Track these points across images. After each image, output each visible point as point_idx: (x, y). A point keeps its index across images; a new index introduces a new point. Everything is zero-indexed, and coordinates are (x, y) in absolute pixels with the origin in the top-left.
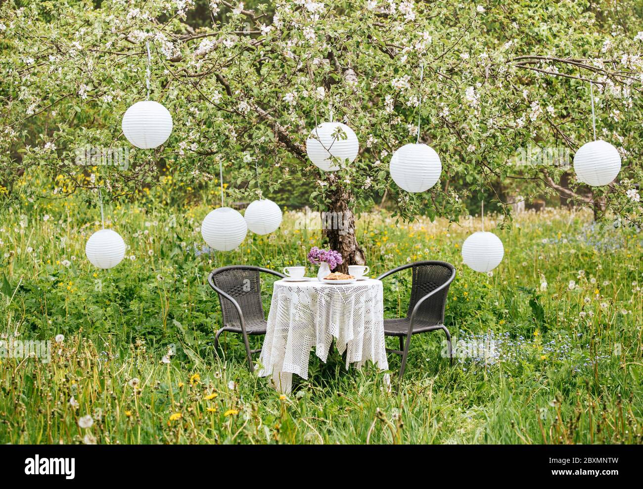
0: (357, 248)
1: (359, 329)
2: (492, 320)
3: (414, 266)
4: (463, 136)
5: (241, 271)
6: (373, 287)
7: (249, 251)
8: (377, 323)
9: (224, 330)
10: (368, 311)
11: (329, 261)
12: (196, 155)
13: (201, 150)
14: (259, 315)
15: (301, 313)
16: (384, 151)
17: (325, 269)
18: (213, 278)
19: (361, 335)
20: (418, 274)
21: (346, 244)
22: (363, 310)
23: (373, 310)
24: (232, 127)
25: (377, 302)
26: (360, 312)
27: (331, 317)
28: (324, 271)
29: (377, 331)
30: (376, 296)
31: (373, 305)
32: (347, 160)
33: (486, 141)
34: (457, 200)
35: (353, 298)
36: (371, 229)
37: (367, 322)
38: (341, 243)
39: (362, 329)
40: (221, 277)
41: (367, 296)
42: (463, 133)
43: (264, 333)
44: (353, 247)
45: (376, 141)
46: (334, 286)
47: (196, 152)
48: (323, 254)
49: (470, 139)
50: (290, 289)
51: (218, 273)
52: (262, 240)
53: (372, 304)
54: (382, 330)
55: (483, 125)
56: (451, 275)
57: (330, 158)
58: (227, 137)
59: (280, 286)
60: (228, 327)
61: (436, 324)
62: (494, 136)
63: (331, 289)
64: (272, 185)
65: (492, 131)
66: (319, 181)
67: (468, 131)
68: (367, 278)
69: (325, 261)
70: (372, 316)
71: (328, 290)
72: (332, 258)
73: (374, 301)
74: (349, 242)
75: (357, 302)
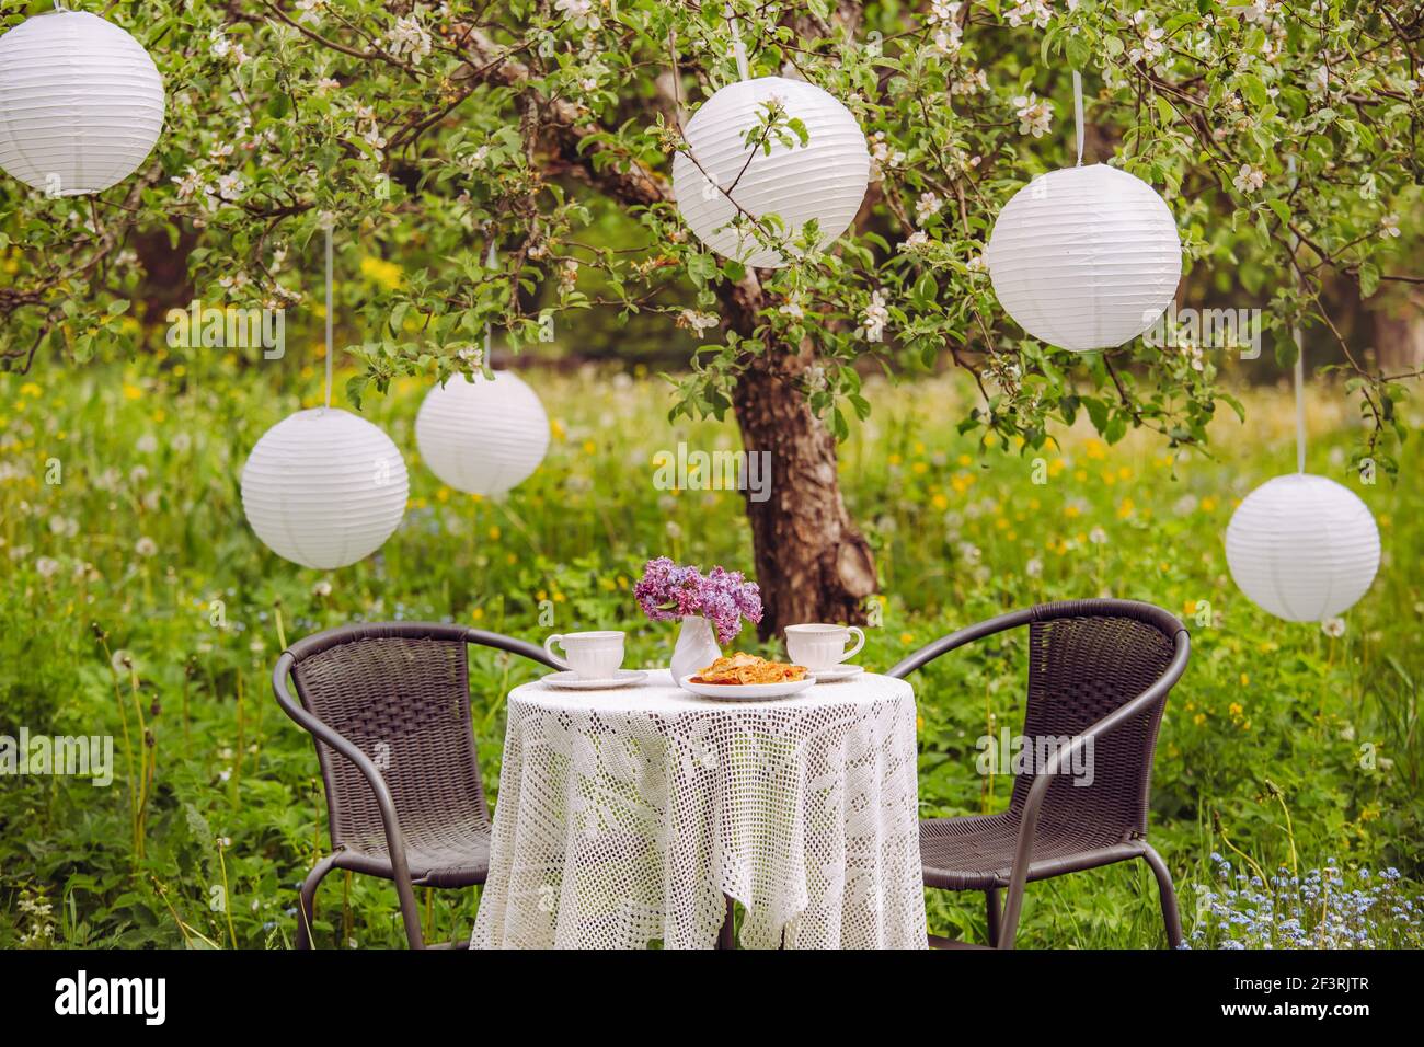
0: (845, 535)
1: (827, 870)
2: (1333, 804)
3: (1036, 621)
4: (1218, 134)
5: (401, 642)
6: (876, 709)
7: (494, 533)
8: (898, 841)
9: (334, 866)
10: (858, 801)
11: (714, 613)
12: (241, 214)
13: (261, 197)
14: (465, 805)
15: (606, 811)
16: (928, 196)
17: (699, 642)
18: (292, 671)
19: (836, 891)
20: (1051, 649)
21: (805, 519)
22: (839, 798)
23: (876, 794)
24: (367, 112)
25: (892, 765)
26: (829, 805)
27: (717, 827)
28: (694, 647)
29: (896, 872)
30: (888, 741)
31: (879, 777)
32: (810, 227)
33: (1303, 148)
34: (1197, 366)
35: (799, 751)
36: (917, 448)
37: (858, 842)
38: (789, 516)
39: (837, 870)
40: (322, 669)
41: (855, 744)
42: (1219, 122)
43: (478, 879)
44: (832, 531)
45: (897, 158)
46: (727, 708)
47: (238, 204)
48: (689, 585)
49: (1245, 144)
50: (565, 720)
51: (313, 652)
52: (540, 493)
53: (876, 770)
54: (913, 866)
55: (1292, 92)
56: (1171, 657)
57: (737, 222)
58: (351, 151)
59: (530, 709)
60: (352, 854)
61: (1119, 840)
62: (1334, 133)
63: (718, 721)
64: (517, 325)
65: (1328, 115)
66: (689, 314)
67: (1237, 116)
68: (857, 671)
69: (696, 612)
70: (877, 820)
71: (705, 723)
72: (726, 599)
73: (880, 761)
74: (818, 513)
75: (817, 766)
